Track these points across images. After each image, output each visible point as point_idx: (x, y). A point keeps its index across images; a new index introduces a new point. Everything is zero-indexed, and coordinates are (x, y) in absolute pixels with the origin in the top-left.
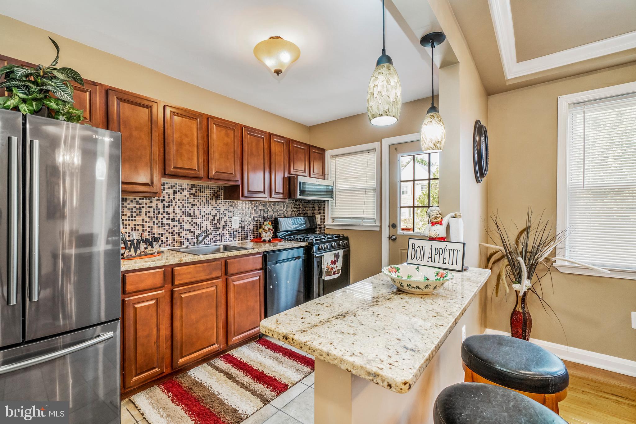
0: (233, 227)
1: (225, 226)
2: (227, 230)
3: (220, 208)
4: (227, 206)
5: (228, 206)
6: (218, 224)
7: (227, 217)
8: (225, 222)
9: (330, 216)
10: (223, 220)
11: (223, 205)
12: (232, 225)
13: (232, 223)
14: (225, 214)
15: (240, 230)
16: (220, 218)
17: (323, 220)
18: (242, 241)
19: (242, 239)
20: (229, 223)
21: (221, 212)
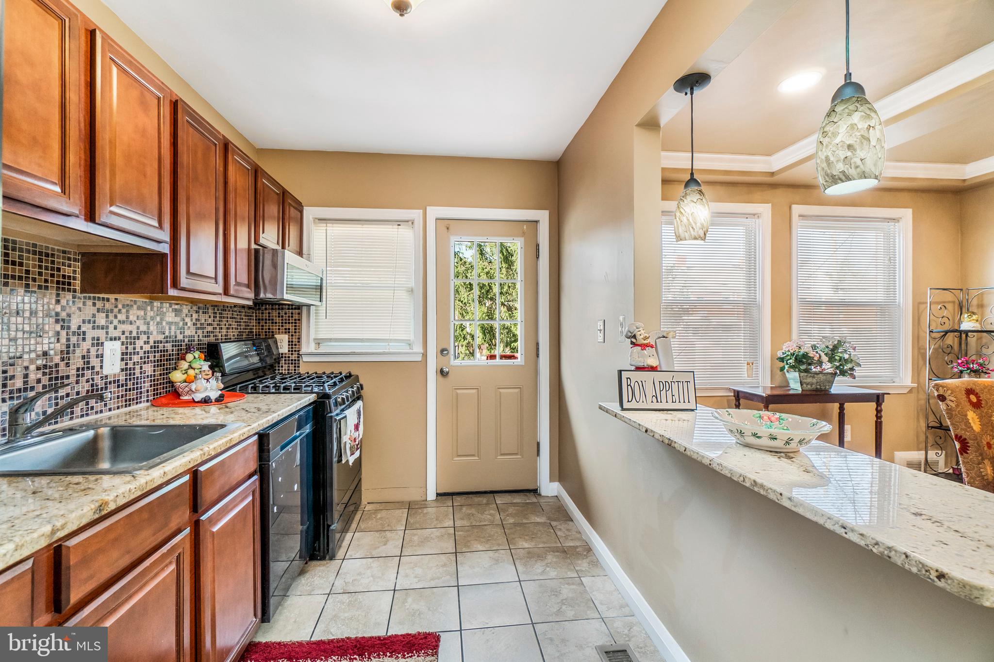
0: (105, 372)
1: (83, 369)
2: (88, 381)
3: (69, 315)
4: (89, 310)
5: (93, 310)
6: (62, 365)
7: (89, 342)
8: (83, 357)
9: (312, 336)
10: (79, 353)
11: (80, 309)
12: (101, 367)
13: (102, 361)
14: (84, 333)
15: (122, 378)
16: (68, 346)
17: (295, 344)
18: (128, 409)
19: (128, 403)
20: (94, 362)
21: (74, 328)
